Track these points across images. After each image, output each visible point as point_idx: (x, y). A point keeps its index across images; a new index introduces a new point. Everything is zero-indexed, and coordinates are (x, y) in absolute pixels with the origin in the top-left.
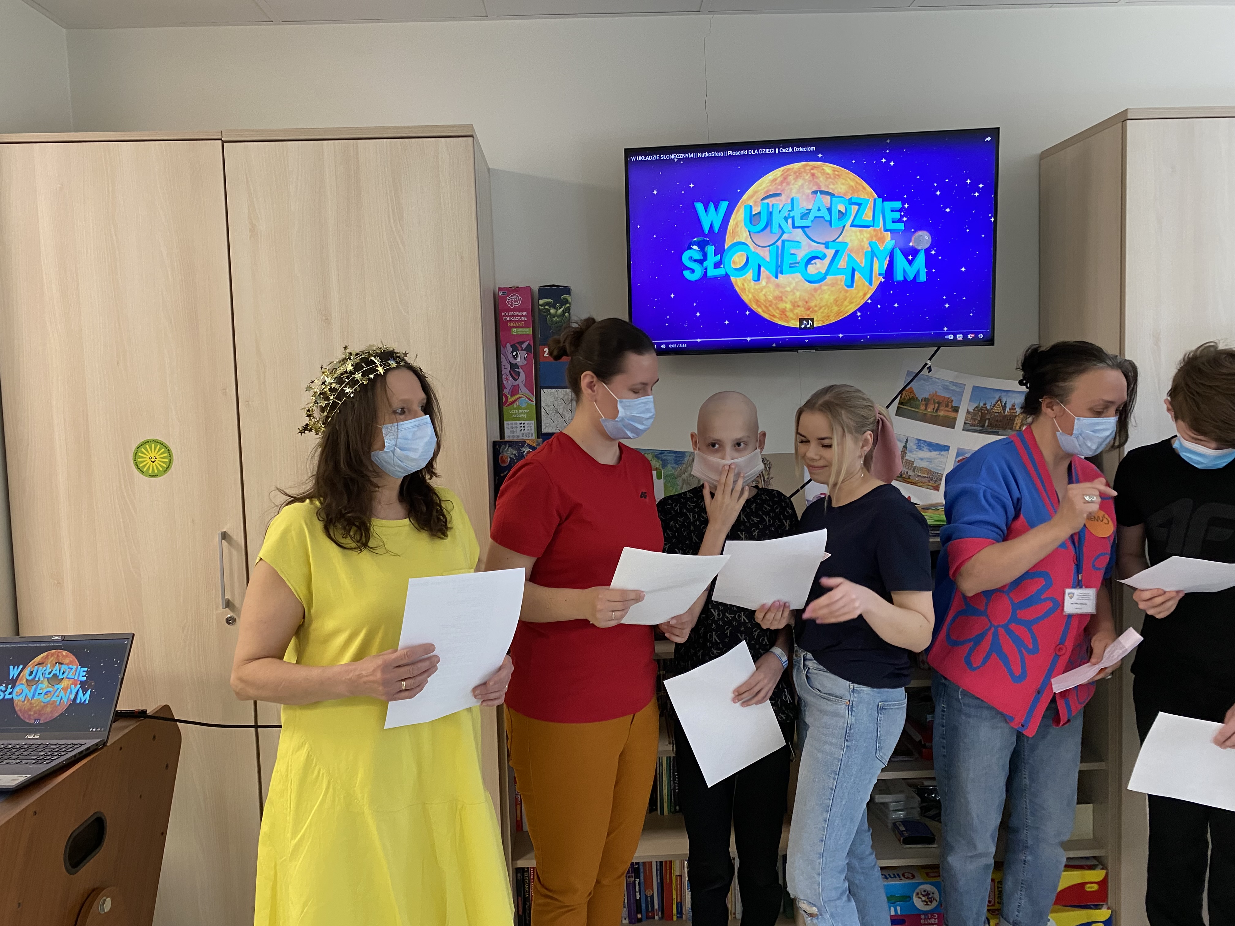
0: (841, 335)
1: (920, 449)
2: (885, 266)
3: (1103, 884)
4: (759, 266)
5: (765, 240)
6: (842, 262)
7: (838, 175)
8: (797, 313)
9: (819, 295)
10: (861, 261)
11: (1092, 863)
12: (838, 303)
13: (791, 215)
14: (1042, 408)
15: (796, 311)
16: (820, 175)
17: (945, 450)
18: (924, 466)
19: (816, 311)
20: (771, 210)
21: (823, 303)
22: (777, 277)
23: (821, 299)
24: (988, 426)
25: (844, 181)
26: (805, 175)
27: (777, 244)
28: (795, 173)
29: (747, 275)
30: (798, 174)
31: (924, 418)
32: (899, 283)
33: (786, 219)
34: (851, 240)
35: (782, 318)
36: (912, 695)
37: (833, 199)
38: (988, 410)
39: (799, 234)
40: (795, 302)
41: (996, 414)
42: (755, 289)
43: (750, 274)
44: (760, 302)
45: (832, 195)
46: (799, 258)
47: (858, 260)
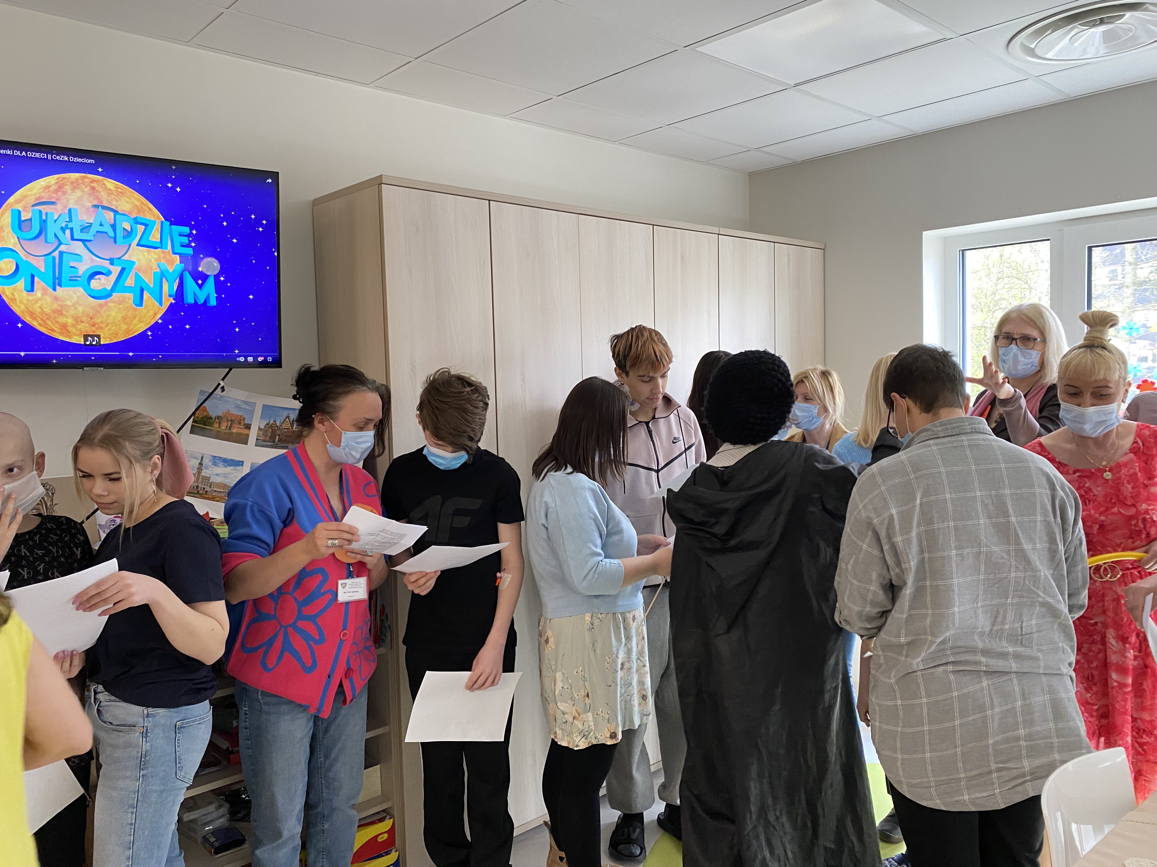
0: (131, 354)
1: (216, 465)
2: (175, 289)
3: (391, 832)
4: (33, 277)
5: (40, 248)
6: (129, 281)
7: (121, 193)
8: (80, 329)
9: (105, 312)
10: (149, 281)
11: (382, 816)
12: (126, 321)
13: (69, 227)
14: (315, 423)
15: (79, 327)
16: (101, 189)
17: (239, 465)
18: (221, 482)
19: (102, 328)
20: (44, 218)
21: (111, 320)
22: (54, 289)
23: (108, 316)
24: (278, 441)
25: (128, 199)
26: (84, 187)
27: (53, 254)
28: (72, 183)
29: (18, 284)
30: (75, 186)
31: (218, 436)
32: (190, 305)
33: (63, 230)
34: (138, 259)
35: (62, 333)
36: (216, 706)
37: (117, 216)
38: (277, 427)
39: (78, 247)
40: (78, 317)
41: (285, 430)
42: (28, 300)
43: (21, 284)
44: (36, 315)
45: (115, 212)
46: (80, 272)
47: (146, 280)
